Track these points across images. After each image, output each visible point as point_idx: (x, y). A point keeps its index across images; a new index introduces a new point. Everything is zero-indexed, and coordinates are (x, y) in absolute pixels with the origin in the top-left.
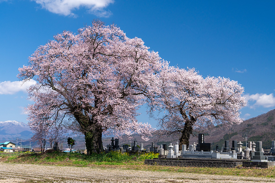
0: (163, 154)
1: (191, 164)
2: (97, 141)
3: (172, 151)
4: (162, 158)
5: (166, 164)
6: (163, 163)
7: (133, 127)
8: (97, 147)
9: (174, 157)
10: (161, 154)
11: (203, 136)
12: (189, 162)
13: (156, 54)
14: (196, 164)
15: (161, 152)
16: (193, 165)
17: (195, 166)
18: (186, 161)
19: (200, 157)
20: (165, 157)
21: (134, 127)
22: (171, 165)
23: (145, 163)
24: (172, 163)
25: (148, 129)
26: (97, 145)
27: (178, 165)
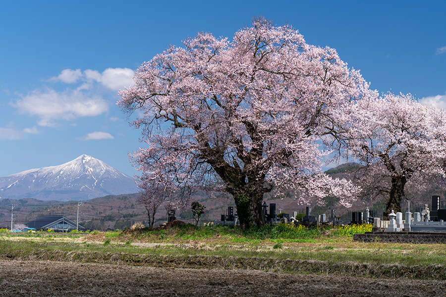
0: (378, 226)
1: (431, 239)
2: (256, 207)
3: (394, 220)
4: (378, 231)
5: (390, 241)
6: (385, 239)
7: (325, 185)
8: (256, 216)
9: (399, 230)
10: (376, 226)
11: (438, 199)
12: (427, 237)
13: (356, 73)
14: (438, 239)
15: (376, 223)
16: (434, 240)
17: (437, 242)
18: (422, 235)
19: (439, 229)
20: (383, 231)
21: (327, 185)
22: (398, 241)
23: (355, 239)
24: (400, 238)
25: (350, 189)
26: (256, 213)
27: (410, 242)
